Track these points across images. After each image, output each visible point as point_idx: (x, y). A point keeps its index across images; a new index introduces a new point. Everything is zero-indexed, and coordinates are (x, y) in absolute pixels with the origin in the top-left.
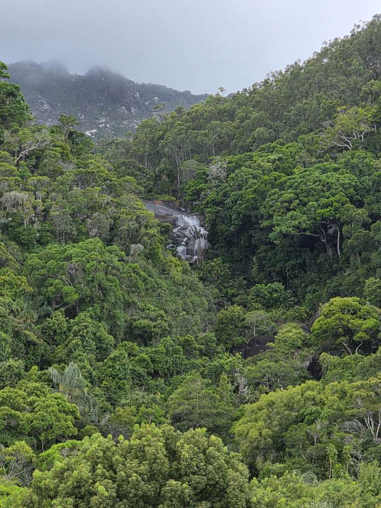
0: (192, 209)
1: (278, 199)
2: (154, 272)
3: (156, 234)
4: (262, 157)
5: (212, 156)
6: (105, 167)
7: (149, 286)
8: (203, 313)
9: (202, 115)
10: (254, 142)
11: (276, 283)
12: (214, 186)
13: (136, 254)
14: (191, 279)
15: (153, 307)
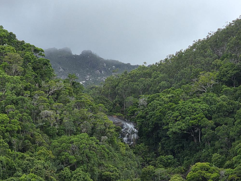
0: (131, 120)
1: (171, 115)
2: (113, 149)
3: (113, 131)
4: (164, 96)
5: (141, 95)
6: (89, 99)
7: (110, 156)
8: (135, 169)
9: (136, 75)
10: (160, 88)
11: (170, 155)
12: (141, 109)
13: (104, 141)
14: (130, 153)
15: (111, 166)
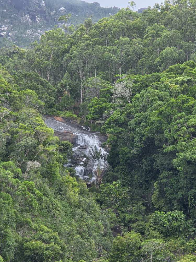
0: (94, 128)
1: (184, 123)
2: (51, 191)
3: (54, 152)
4: (170, 78)
5: (118, 74)
6: (5, 78)
7: (43, 206)
8: (98, 238)
9: (110, 30)
10: (162, 62)
11: (176, 211)
12: (118, 106)
13: (33, 171)
14: (88, 201)
15: (46, 228)
